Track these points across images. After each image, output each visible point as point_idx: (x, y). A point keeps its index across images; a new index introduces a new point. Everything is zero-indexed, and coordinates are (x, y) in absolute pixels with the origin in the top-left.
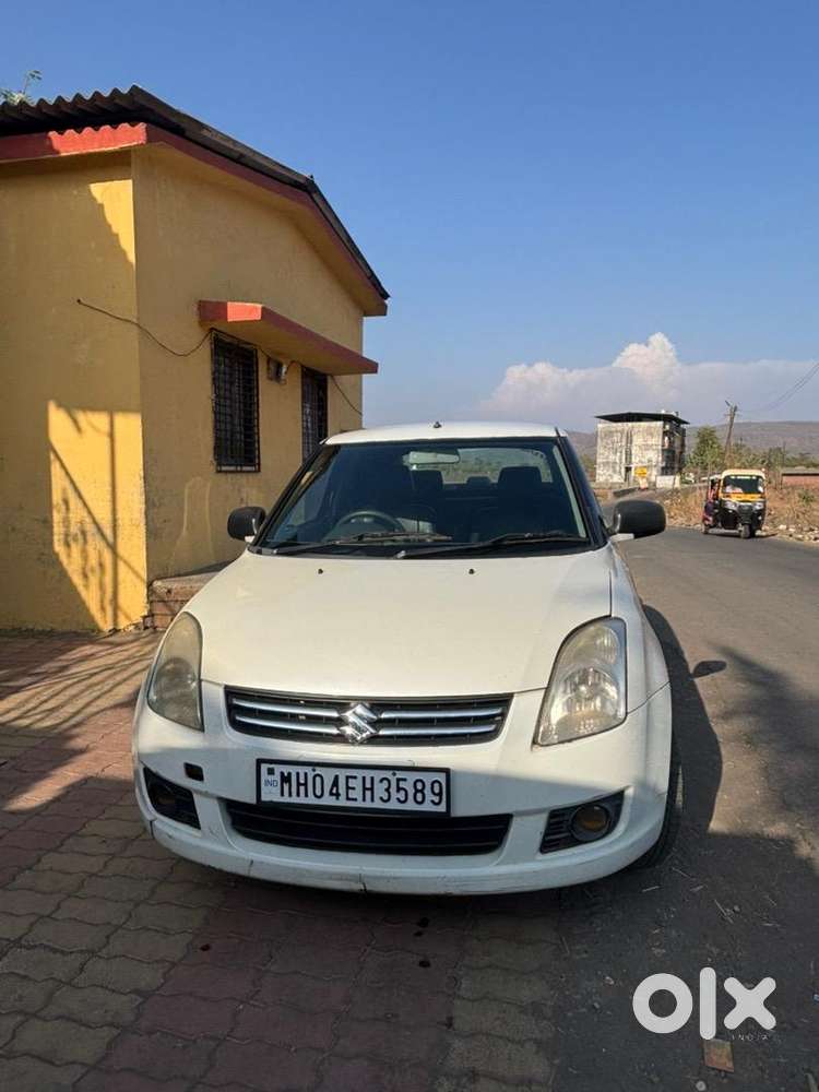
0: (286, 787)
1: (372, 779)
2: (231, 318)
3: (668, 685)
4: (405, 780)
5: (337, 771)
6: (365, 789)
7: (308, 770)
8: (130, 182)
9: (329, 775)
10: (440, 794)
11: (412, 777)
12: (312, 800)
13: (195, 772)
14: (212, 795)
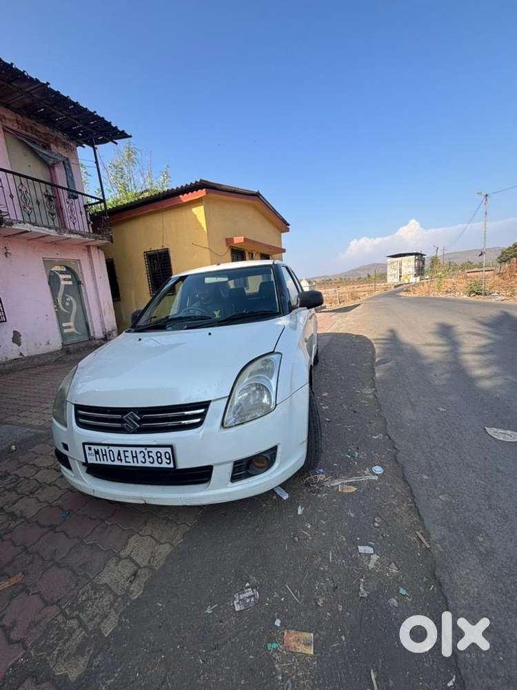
0: (98, 456)
1: (136, 452)
2: (235, 242)
3: (308, 384)
4: (151, 452)
5: (120, 448)
6: (133, 457)
7: (106, 448)
8: (203, 207)
9: (115, 450)
10: (169, 459)
11: (154, 450)
12: (110, 463)
13: (65, 446)
14: (73, 458)
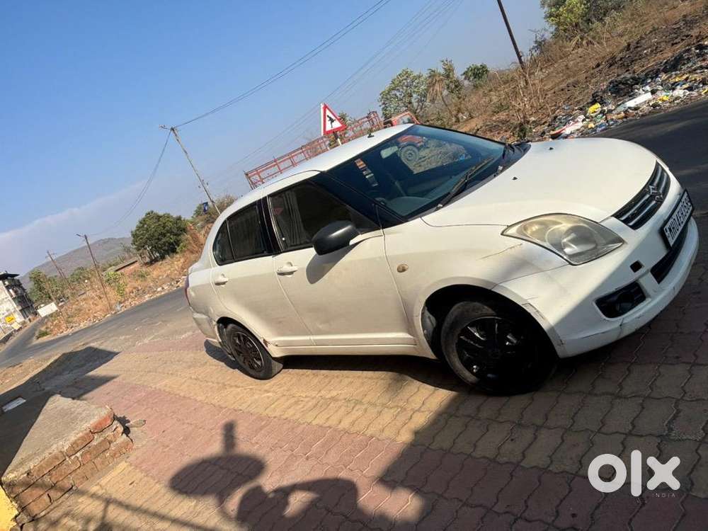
13: (636, 266)
14: (648, 270)
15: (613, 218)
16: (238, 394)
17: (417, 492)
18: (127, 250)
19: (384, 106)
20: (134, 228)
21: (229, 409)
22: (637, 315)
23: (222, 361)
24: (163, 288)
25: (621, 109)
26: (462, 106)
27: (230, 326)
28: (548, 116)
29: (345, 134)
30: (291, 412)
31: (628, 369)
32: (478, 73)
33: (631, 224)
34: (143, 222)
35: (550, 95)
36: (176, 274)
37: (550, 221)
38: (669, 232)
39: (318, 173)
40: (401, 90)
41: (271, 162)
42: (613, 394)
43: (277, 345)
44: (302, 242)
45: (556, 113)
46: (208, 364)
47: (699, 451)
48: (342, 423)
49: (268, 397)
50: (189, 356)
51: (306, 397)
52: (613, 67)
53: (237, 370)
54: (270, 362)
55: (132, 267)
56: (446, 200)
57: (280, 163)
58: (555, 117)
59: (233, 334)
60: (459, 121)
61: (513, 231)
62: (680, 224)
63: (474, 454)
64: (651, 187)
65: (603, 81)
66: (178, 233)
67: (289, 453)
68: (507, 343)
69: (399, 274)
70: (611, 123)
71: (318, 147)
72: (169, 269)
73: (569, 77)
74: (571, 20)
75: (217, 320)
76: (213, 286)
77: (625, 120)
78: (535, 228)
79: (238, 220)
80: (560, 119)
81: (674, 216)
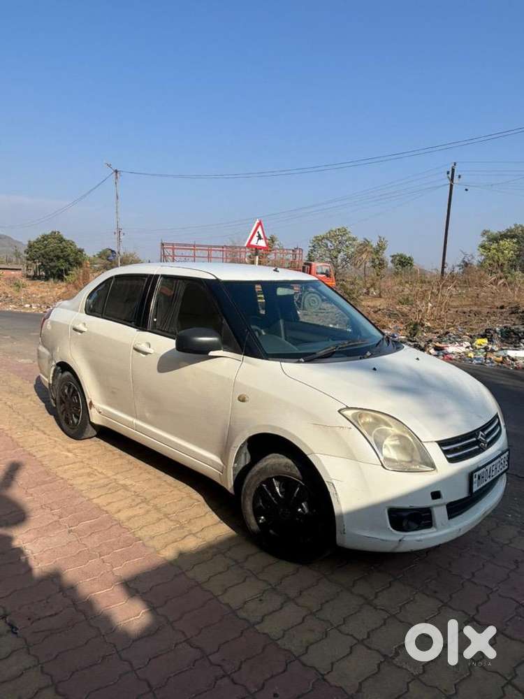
1: (497, 463)
6: (495, 469)
7: (484, 469)
12: (484, 483)
13: (436, 495)
14: (444, 503)
15: (436, 444)
16: (40, 440)
17: (151, 610)
18: (18, 255)
19: (312, 248)
20: (33, 239)
21: (24, 450)
22: (418, 538)
23: (43, 402)
24: (31, 306)
25: (502, 353)
26: (377, 283)
27: (67, 374)
28: (443, 328)
29: (268, 254)
30: (79, 481)
31: (390, 583)
32: (404, 262)
33: (449, 456)
34: (45, 238)
35: (451, 312)
36: (50, 300)
37: (383, 420)
38: (477, 478)
39: (214, 278)
40: (333, 242)
41: (190, 245)
42: (366, 599)
43: (100, 412)
44: (170, 331)
45: (450, 329)
46: (29, 398)
47: (410, 685)
48: (119, 514)
49: (67, 457)
50: (17, 382)
51: (101, 473)
52: (513, 315)
53: (53, 417)
54: (87, 425)
55: (13, 272)
56: (310, 358)
57: (197, 250)
58: (447, 333)
59: (65, 382)
60: (368, 294)
61: (349, 413)
62: (489, 477)
63: (220, 598)
64: (481, 433)
65: (499, 323)
66: (73, 264)
67: (56, 518)
68: (299, 510)
69: (238, 401)
70: (488, 361)
71: (239, 254)
72: (47, 292)
73: (475, 304)
74: (499, 258)
75: (57, 362)
76: (70, 330)
77: (500, 364)
78: (369, 419)
79: (124, 282)
80: (450, 336)
81: (488, 467)
